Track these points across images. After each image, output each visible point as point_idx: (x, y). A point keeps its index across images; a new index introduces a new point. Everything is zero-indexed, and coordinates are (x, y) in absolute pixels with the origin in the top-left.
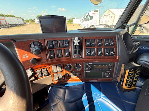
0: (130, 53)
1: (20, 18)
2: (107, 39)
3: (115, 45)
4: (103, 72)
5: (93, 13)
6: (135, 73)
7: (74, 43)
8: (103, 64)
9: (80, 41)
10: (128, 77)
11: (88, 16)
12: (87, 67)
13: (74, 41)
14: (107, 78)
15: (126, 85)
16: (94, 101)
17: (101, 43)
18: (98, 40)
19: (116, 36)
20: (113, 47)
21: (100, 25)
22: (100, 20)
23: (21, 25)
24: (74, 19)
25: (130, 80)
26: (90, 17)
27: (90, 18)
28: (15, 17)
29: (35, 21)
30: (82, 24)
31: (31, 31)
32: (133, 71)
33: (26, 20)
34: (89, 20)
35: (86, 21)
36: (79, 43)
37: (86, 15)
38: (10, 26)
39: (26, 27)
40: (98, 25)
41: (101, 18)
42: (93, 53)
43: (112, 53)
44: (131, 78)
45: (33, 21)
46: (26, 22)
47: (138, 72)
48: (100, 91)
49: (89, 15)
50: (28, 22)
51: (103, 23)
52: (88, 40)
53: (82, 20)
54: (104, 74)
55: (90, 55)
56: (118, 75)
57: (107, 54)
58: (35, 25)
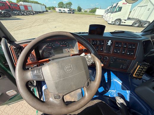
0: (145, 56)
1: (43, 5)
2: (131, 44)
3: (136, 48)
4: (122, 65)
5: (124, 3)
6: (143, 68)
7: (108, 43)
8: (123, 60)
9: (112, 43)
10: (138, 69)
11: (116, 6)
12: (112, 60)
13: (108, 42)
14: (124, 69)
15: (135, 74)
16: (112, 80)
17: (126, 46)
18: (124, 44)
19: (138, 43)
20: (133, 50)
21: (129, 19)
22: (130, 12)
23: (43, 12)
24: (97, 9)
25: (139, 72)
26: (118, 8)
27: (117, 10)
28: (39, 4)
29: (56, 8)
30: (106, 16)
31: (53, 20)
32: (142, 66)
33: (48, 7)
34: (116, 12)
35: (112, 13)
36: (111, 44)
37: (114, 5)
38: (35, 12)
39: (48, 15)
40: (126, 19)
41: (133, 10)
42: (119, 52)
43: (132, 54)
44: (139, 73)
45: (54, 8)
46: (48, 9)
47: (145, 68)
48: (117, 76)
49: (118, 5)
50: (50, 9)
51: (133, 17)
52: (117, 43)
53: (107, 12)
54: (123, 66)
55: (116, 52)
56: (132, 69)
57: (128, 54)
58: (56, 14)
